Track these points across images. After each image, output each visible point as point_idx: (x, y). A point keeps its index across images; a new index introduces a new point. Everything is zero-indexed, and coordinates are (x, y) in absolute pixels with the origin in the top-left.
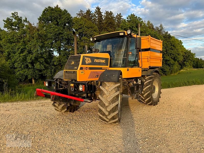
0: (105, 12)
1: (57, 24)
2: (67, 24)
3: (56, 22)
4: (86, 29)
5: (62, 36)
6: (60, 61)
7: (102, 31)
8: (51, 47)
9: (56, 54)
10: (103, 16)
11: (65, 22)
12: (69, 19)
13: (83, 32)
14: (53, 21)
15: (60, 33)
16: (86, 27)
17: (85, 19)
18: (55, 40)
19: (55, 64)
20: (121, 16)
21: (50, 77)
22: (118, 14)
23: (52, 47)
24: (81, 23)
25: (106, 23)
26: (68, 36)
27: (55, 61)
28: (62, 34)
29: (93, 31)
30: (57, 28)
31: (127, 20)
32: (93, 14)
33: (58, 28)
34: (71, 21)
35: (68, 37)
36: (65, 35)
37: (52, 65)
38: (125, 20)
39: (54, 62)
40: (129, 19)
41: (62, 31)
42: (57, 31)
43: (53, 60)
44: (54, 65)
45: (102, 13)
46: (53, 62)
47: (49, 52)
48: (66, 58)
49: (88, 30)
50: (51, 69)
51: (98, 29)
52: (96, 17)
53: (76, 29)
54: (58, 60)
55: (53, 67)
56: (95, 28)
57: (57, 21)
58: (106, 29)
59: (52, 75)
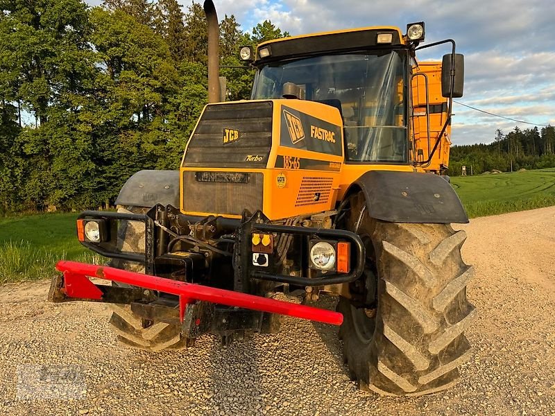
0: (191, 5)
1: (36, 22)
2: (68, 27)
3: (32, 16)
4: (134, 47)
5: (53, 64)
6: (45, 142)
7: (181, 59)
8: (13, 96)
9: (28, 119)
10: (184, 18)
11: (61, 18)
12: (75, 11)
13: (124, 56)
14: (21, 9)
15: (45, 53)
16: (132, 41)
17: (129, 17)
18: (27, 73)
19: (28, 150)
20: (236, 25)
21: (10, 192)
22: (226, 16)
23: (15, 94)
24: (117, 27)
25: (194, 38)
26: (74, 65)
27: (27, 142)
28: (53, 55)
29: (154, 57)
30: (33, 34)
31: (254, 38)
32: (155, 8)
33: (37, 36)
34: (85, 17)
35: (73, 68)
36: (62, 61)
37: (17, 154)
38: (247, 36)
39: (22, 144)
40: (260, 34)
41: (52, 45)
42: (35, 44)
43: (19, 139)
44: (24, 156)
45: (180, 8)
46: (20, 146)
47: (5, 112)
48: (66, 133)
49: (141, 52)
50: (12, 168)
51: (169, 53)
52: (163, 16)
53: (101, 46)
54: (38, 138)
55: (19, 160)
56: (161, 48)
57: (33, 12)
58: (195, 54)
59: (17, 187)
